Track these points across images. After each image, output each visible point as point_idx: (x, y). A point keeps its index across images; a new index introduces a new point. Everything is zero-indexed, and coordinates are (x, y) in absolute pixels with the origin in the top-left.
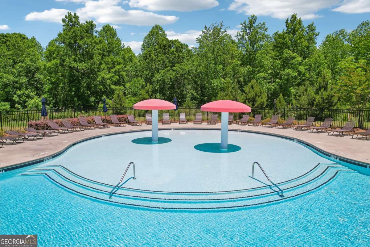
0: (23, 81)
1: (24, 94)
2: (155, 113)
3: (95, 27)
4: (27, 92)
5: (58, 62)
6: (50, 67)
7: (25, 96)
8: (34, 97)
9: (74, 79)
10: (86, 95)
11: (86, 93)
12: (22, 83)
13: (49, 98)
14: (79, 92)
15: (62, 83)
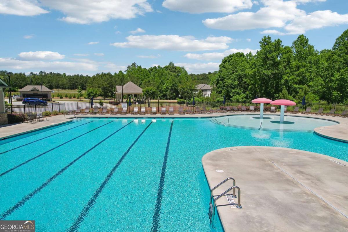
0: (235, 84)
1: (235, 91)
2: (262, 105)
3: (281, 43)
4: (237, 91)
5: (256, 70)
6: (251, 74)
7: (236, 93)
8: (241, 93)
9: (264, 81)
10: (271, 92)
11: (271, 91)
12: (235, 85)
13: (249, 94)
14: (267, 90)
15: (257, 85)
